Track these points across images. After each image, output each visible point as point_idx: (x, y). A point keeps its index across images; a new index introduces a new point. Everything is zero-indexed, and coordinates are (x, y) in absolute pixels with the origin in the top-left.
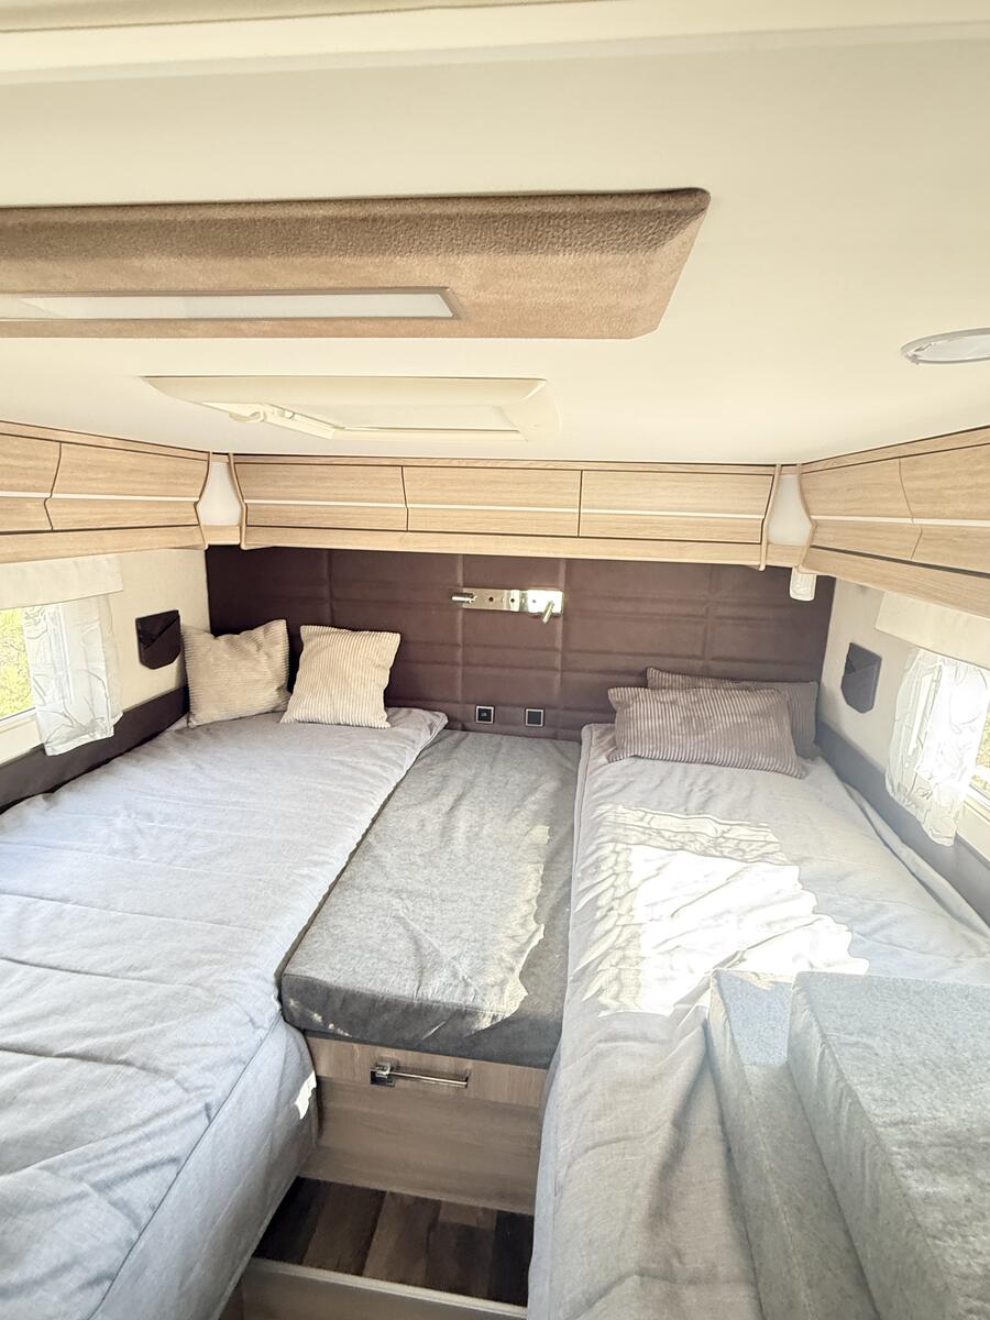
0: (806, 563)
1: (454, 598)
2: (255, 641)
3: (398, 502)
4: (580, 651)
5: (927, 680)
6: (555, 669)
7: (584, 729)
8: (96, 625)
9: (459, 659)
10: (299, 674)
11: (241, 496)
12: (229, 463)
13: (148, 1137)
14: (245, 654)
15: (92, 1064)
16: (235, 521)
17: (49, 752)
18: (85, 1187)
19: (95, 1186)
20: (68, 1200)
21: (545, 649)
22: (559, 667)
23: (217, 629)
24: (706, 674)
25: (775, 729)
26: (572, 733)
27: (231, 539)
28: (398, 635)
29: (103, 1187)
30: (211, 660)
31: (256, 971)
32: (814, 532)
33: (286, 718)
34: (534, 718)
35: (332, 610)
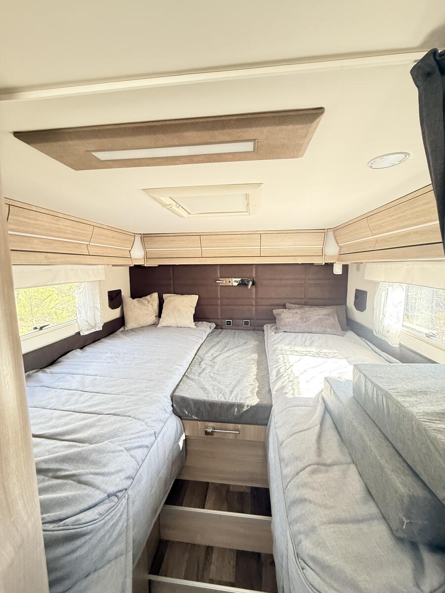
0: (339, 260)
1: (217, 282)
2: (147, 300)
3: (199, 248)
4: (261, 298)
5: (384, 293)
6: (253, 305)
7: (265, 326)
8: (97, 291)
9: (219, 304)
10: (163, 311)
11: (145, 248)
12: (141, 237)
13: (139, 437)
14: (143, 304)
15: (117, 416)
16: (143, 257)
17: (82, 334)
18: (122, 448)
19: (125, 448)
20: (119, 451)
21: (249, 298)
22: (254, 305)
23: (134, 295)
24: (306, 304)
25: (332, 319)
26: (260, 328)
27: (141, 263)
28: (198, 296)
29: (128, 450)
30: (132, 306)
31: (165, 394)
32: (340, 249)
33: (159, 326)
34: (246, 323)
35: (174, 288)
